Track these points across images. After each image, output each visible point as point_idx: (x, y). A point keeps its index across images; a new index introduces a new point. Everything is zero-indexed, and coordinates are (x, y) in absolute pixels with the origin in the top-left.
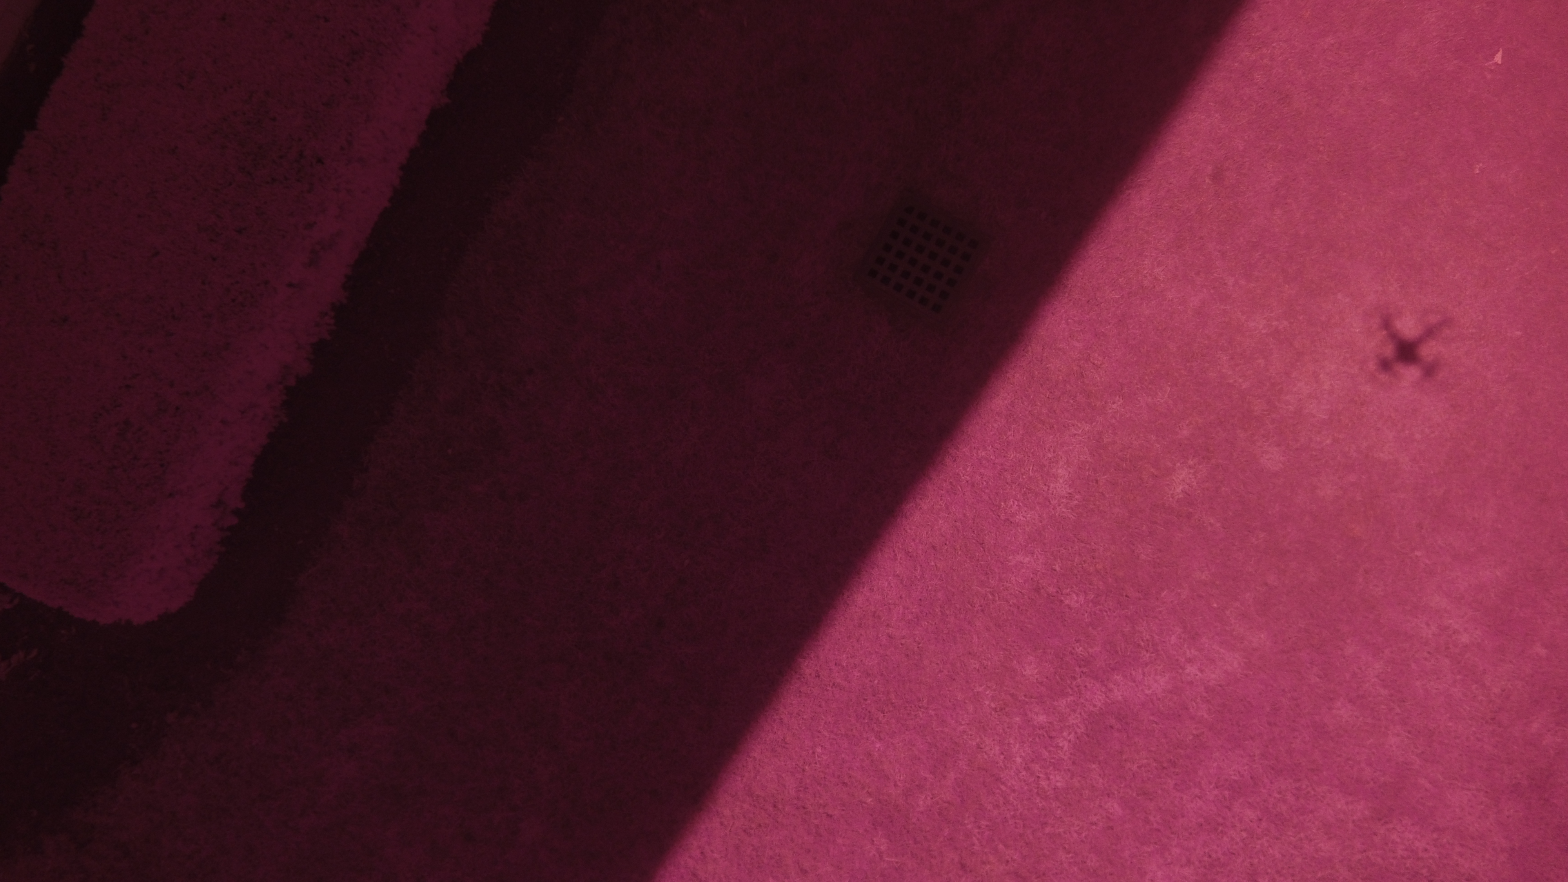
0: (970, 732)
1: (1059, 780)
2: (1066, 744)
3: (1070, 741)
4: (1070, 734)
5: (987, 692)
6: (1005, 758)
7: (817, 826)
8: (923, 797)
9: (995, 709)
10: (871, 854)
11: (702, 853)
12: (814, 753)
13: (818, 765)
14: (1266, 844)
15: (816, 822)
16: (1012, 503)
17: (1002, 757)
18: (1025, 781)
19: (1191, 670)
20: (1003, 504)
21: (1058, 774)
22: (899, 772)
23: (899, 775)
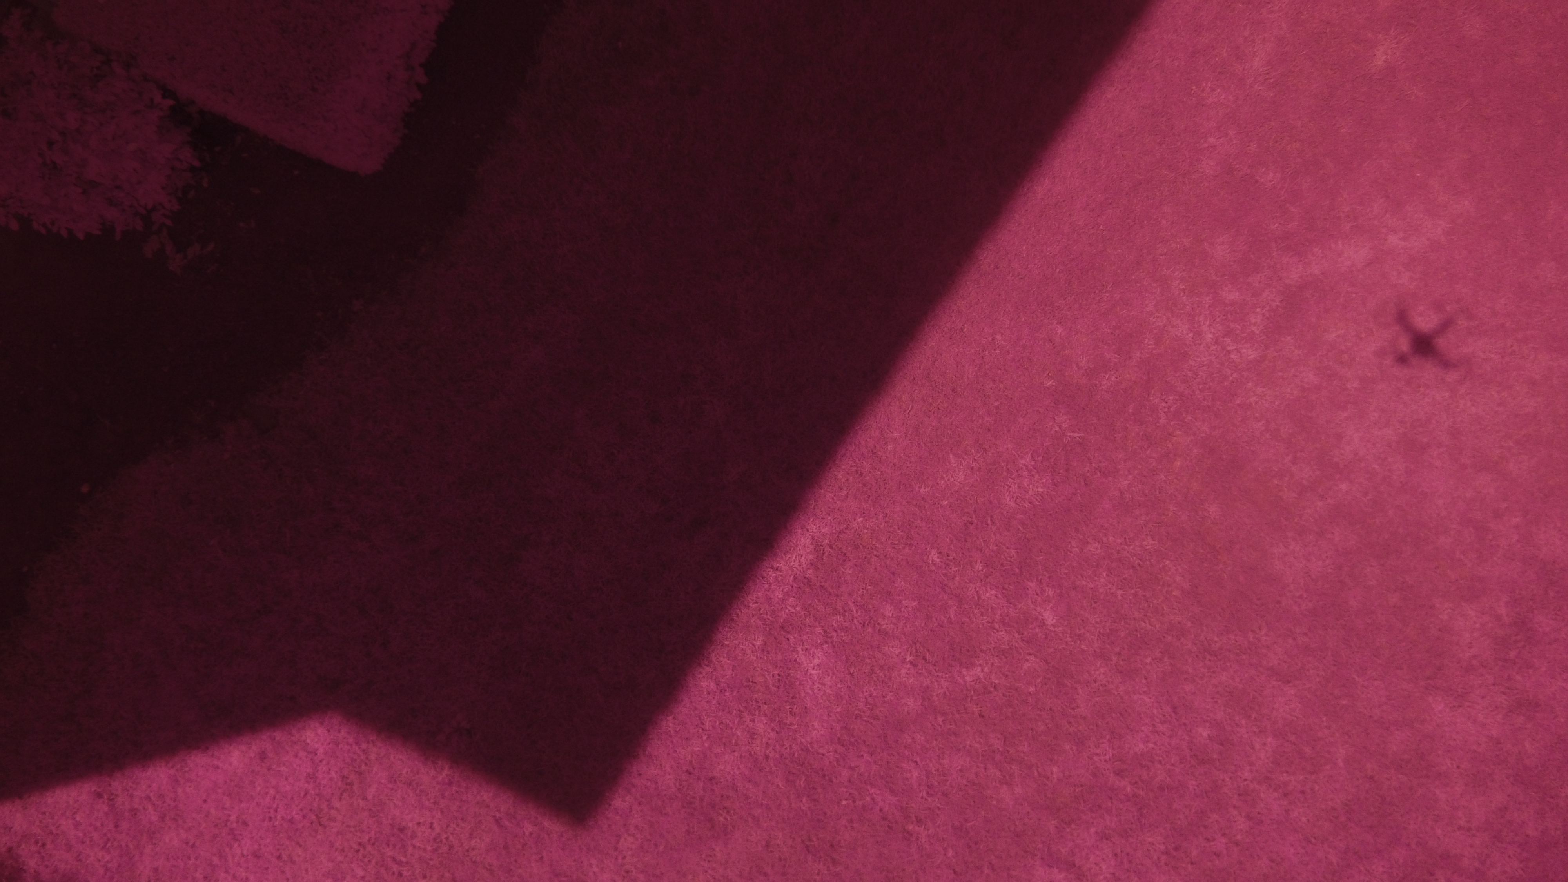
0: (1157, 314)
1: (1251, 353)
2: (1259, 319)
3: (1264, 315)
4: (1264, 307)
5: (1176, 274)
6: (1194, 335)
7: (997, 407)
8: (1107, 377)
9: (1184, 290)
10: (1052, 432)
11: (882, 435)
12: (993, 340)
13: (998, 351)
14: (1469, 404)
15: (996, 404)
16: (1204, 84)
17: (1191, 335)
18: (1215, 355)
19: (1394, 240)
20: (1194, 88)
21: (1250, 346)
22: (1082, 354)
23: (1081, 357)
